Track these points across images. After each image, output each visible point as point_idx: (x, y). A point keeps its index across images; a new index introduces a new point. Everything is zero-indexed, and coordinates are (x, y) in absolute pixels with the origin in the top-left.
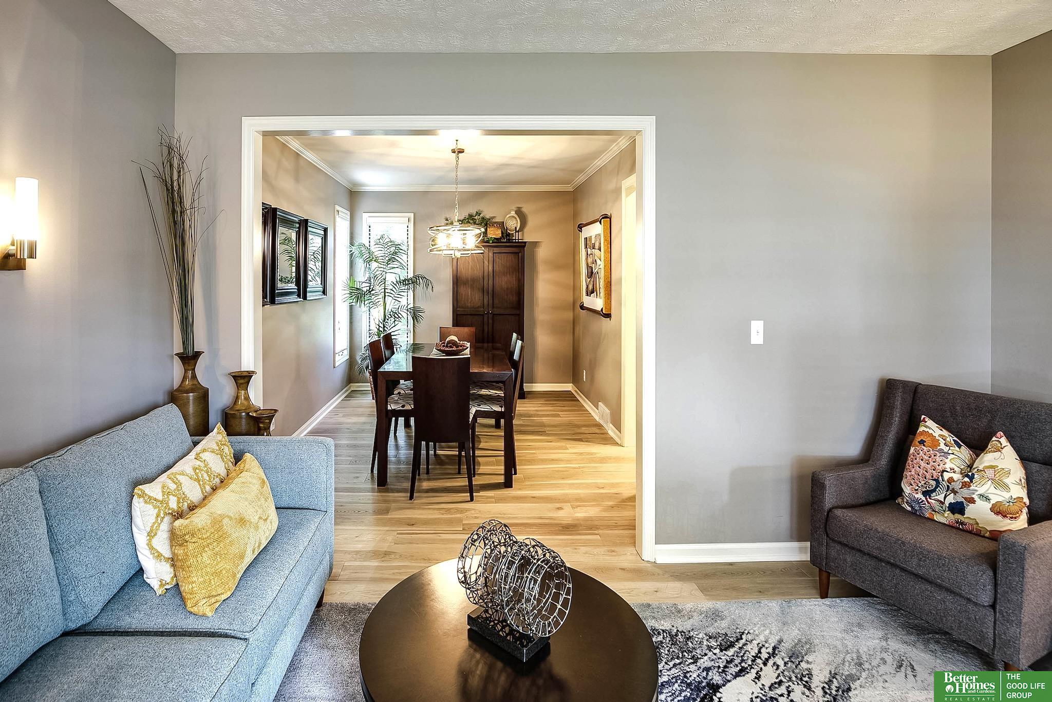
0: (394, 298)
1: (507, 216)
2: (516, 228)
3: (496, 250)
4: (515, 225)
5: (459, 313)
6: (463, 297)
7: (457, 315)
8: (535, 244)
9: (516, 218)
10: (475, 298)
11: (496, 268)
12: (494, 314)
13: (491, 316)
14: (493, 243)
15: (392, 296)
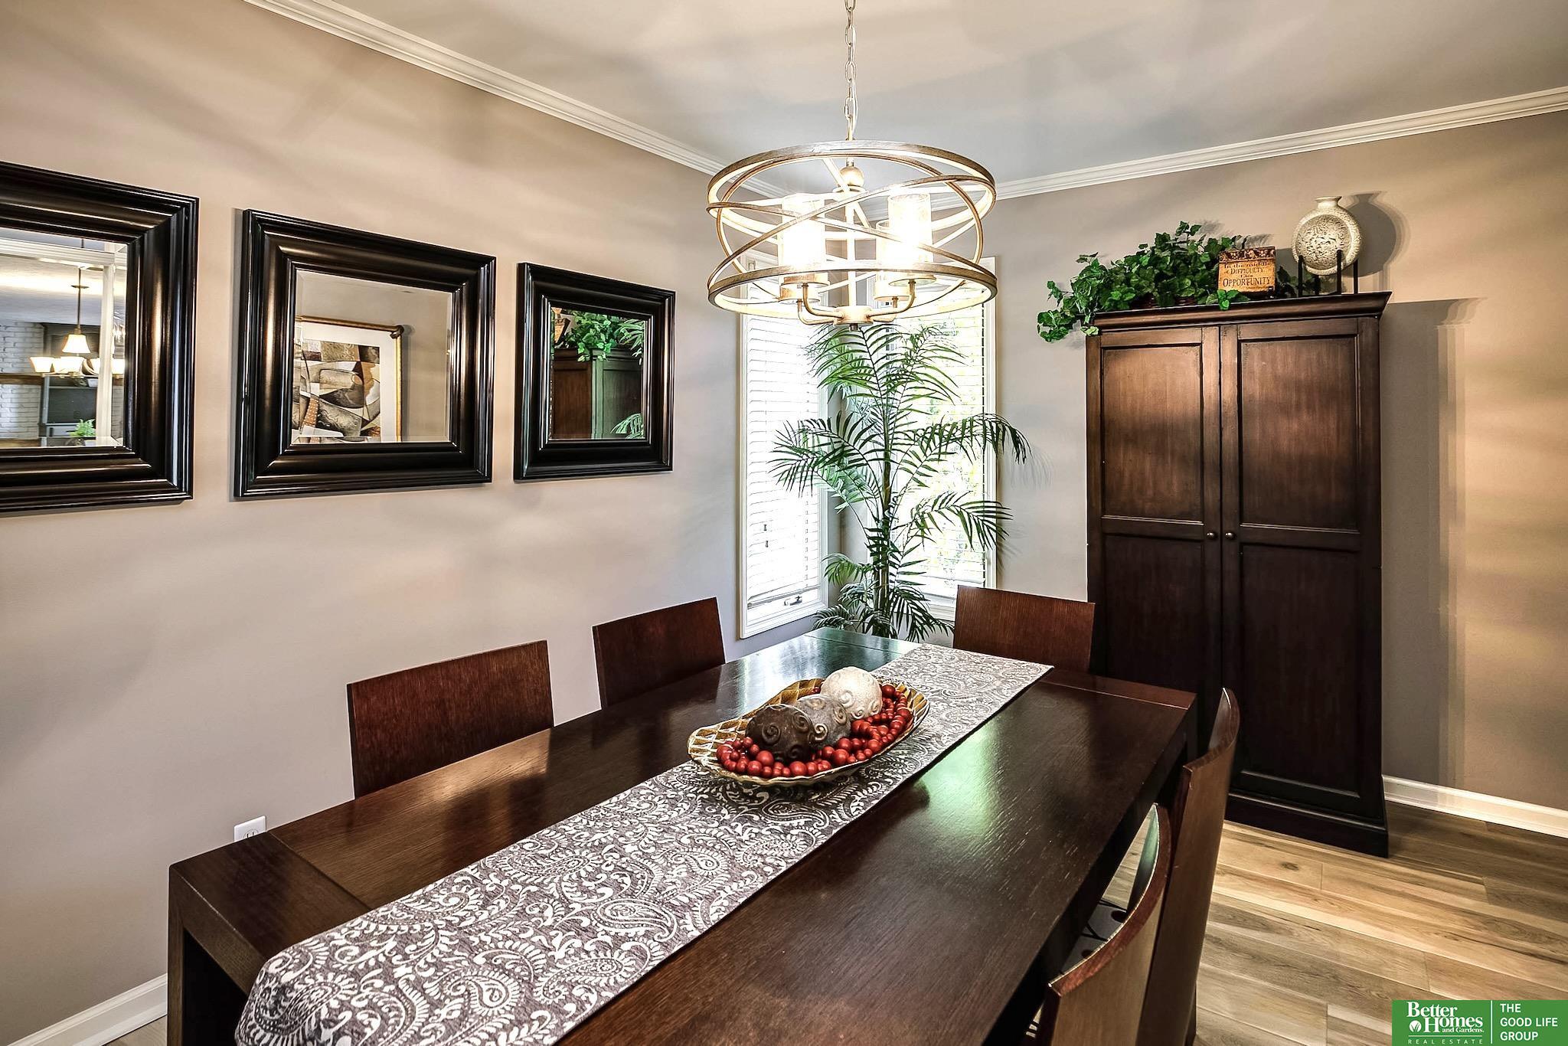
0: (916, 476)
1: (1304, 221)
2: (1340, 255)
3: (1249, 331)
4: (1337, 245)
5: (1108, 530)
6: (1126, 481)
7: (1104, 535)
8: (1441, 310)
9: (1338, 222)
10: (1170, 484)
11: (1253, 388)
12: (1242, 544)
13: (1231, 549)
14: (1231, 307)
15: (913, 469)
